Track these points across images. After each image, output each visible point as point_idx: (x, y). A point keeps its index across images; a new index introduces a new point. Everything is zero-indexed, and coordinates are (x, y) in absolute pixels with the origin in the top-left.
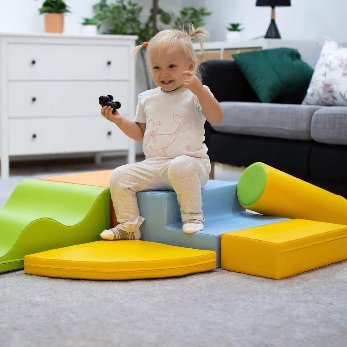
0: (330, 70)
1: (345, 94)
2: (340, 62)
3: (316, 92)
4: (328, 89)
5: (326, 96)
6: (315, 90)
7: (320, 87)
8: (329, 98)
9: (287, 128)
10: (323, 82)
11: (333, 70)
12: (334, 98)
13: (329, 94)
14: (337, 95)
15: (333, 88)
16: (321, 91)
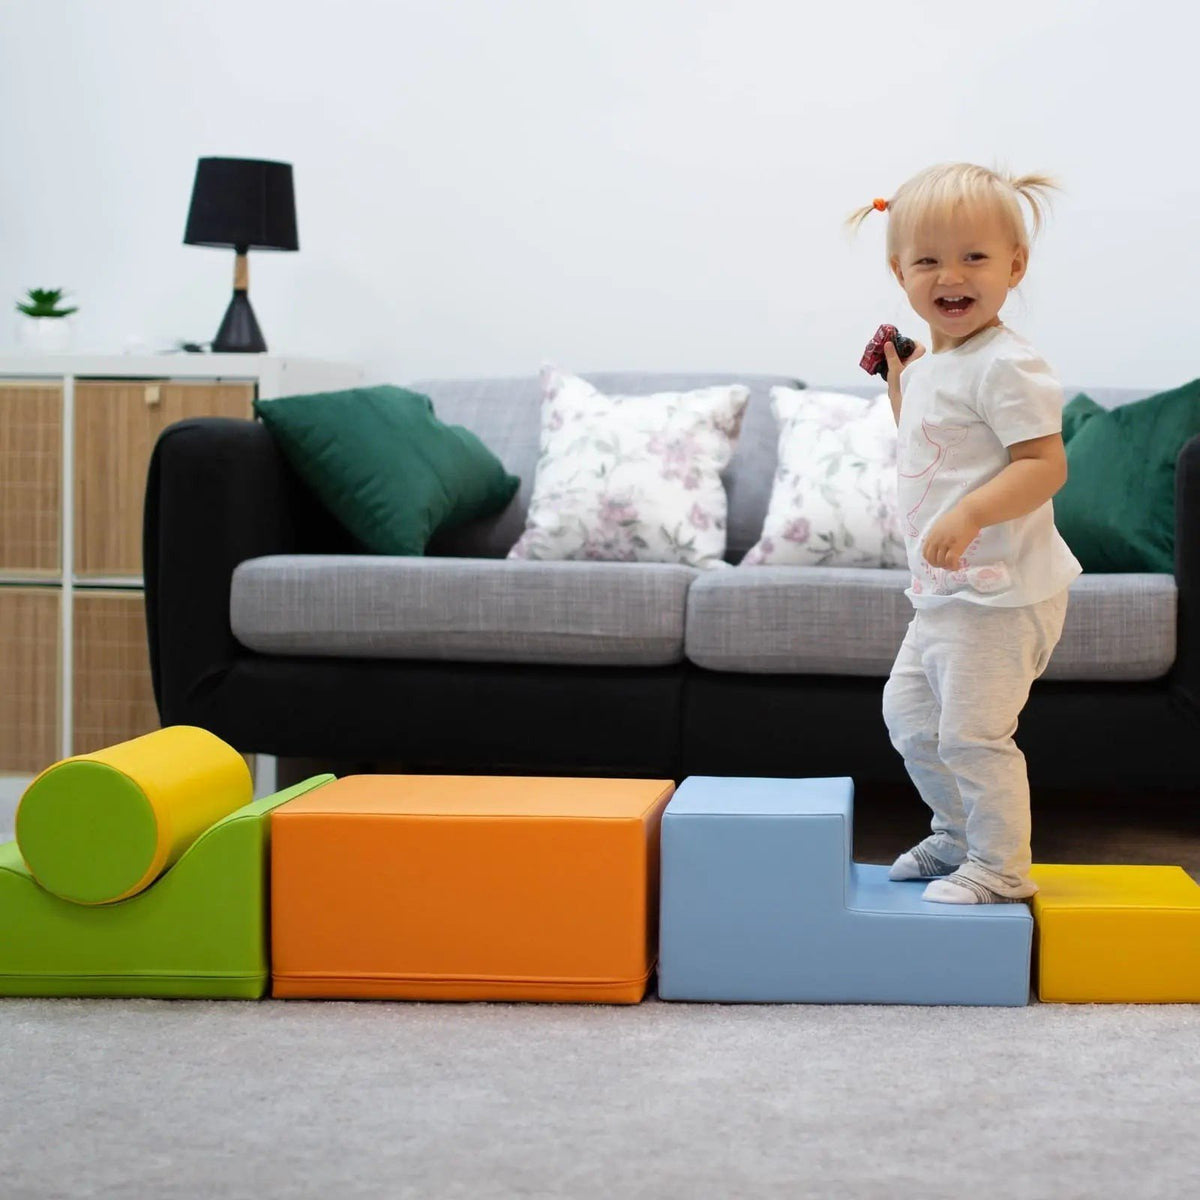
0: (619, 462)
1: (677, 531)
2: (647, 439)
3: (575, 526)
4: (618, 516)
5: (610, 535)
6: (570, 517)
7: (590, 510)
8: (617, 541)
9: (596, 632)
10: (601, 496)
11: (629, 459)
12: (640, 542)
13: (622, 530)
14: (650, 535)
15: (636, 515)
16: (593, 522)
